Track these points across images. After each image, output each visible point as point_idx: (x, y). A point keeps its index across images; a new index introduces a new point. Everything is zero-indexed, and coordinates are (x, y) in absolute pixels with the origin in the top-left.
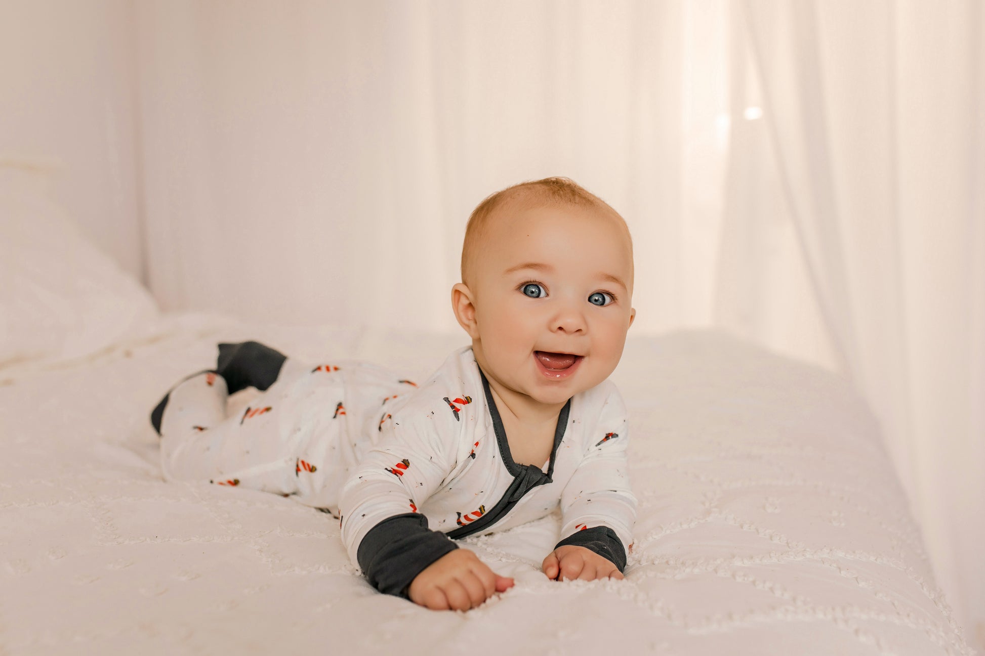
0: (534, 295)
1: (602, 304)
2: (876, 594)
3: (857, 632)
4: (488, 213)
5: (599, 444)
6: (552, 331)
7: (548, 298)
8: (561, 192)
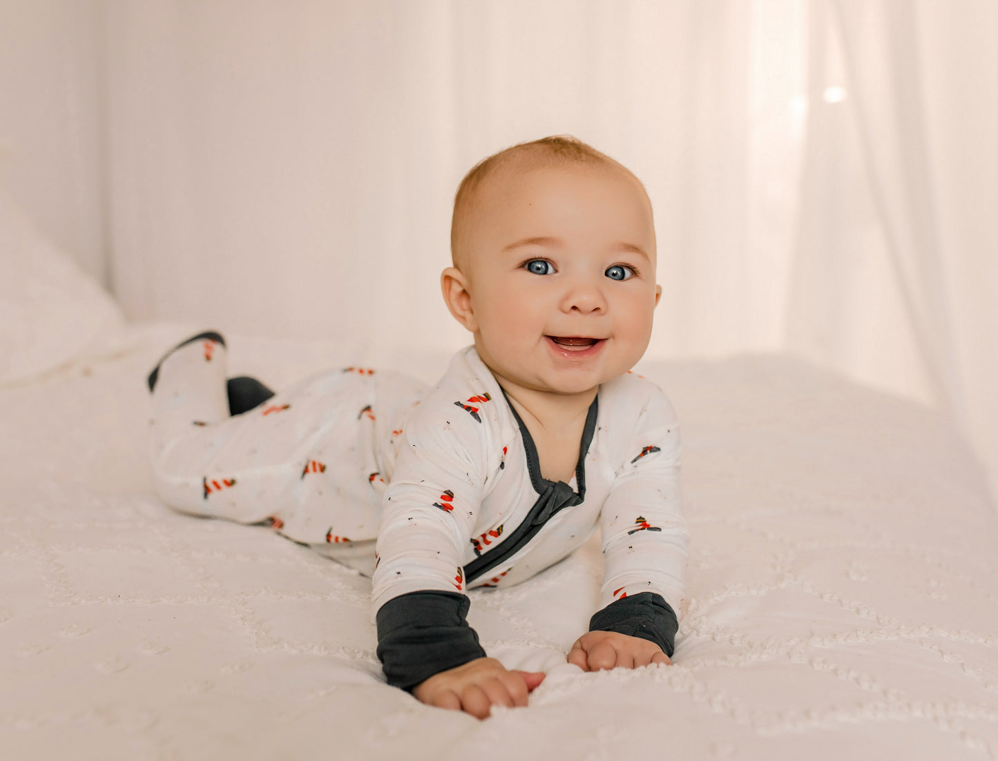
0: (540, 271)
1: (622, 278)
2: (986, 686)
3: (963, 735)
4: (479, 180)
5: (635, 461)
6: (564, 312)
7: (556, 275)
8: (565, 150)
